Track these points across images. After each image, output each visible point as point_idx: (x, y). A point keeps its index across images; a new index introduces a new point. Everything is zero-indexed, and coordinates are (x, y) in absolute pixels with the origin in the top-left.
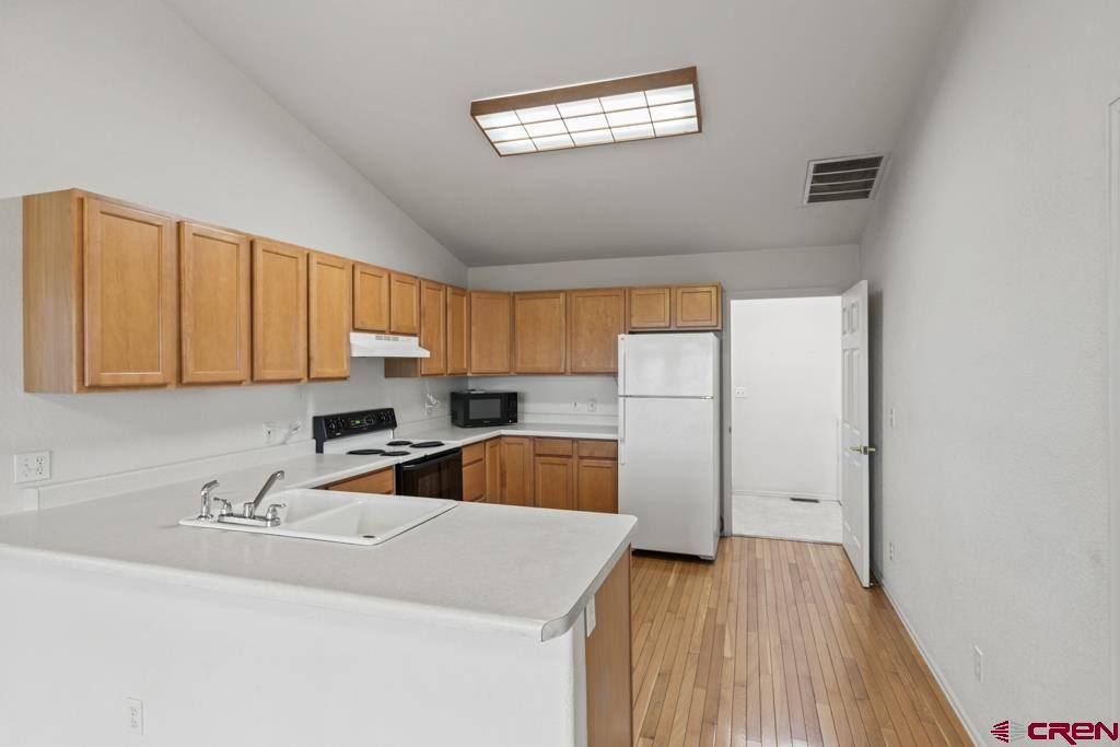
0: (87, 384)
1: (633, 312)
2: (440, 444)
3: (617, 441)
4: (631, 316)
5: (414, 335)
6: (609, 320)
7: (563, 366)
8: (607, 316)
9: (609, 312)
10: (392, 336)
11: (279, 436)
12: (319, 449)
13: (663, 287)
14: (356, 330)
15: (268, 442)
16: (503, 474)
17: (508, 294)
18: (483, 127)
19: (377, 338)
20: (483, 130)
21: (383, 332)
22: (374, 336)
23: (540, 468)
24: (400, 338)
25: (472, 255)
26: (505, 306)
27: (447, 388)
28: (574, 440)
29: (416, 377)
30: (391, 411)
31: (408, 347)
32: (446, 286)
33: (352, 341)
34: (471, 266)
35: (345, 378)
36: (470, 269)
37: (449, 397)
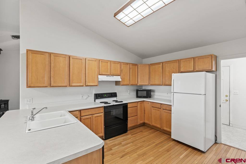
0: (28, 86)
1: (181, 67)
2: (122, 102)
3: (171, 105)
4: (181, 68)
5: (119, 76)
6: (174, 69)
7: (162, 83)
8: (173, 68)
9: (174, 67)
10: (111, 76)
11: (85, 97)
12: (95, 101)
13: (191, 58)
14: (100, 75)
15: (82, 99)
16: (144, 111)
17: (149, 64)
18: (119, 19)
19: (107, 76)
20: (119, 20)
21: (109, 75)
22: (106, 76)
23: (153, 111)
24: (114, 76)
25: (143, 56)
26: (147, 68)
27: (135, 88)
28: (161, 104)
29: (120, 85)
30: (116, 93)
31: (118, 79)
32: (130, 64)
33: (99, 77)
34: (143, 59)
35: (97, 86)
36: (143, 60)
37: (136, 90)
